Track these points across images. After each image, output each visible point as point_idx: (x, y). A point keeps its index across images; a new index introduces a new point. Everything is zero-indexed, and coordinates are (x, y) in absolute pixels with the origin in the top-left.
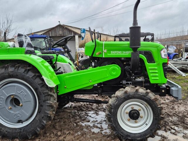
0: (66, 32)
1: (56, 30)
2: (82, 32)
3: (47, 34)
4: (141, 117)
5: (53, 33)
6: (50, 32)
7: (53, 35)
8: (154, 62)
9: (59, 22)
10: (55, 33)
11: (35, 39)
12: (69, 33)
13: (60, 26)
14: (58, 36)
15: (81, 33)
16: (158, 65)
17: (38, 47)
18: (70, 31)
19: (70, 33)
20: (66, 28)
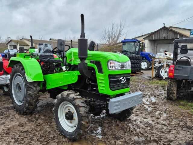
0: (171, 35)
1: (159, 33)
2: (191, 33)
3: (150, 37)
4: (74, 120)
5: (156, 36)
6: (154, 35)
7: (156, 38)
8: (103, 73)
9: (164, 24)
10: (158, 36)
11: (126, 43)
12: (174, 35)
13: (164, 29)
14: (161, 39)
15: (191, 35)
16: (105, 76)
17: (128, 51)
18: (176, 33)
19: (176, 35)
20: (171, 30)
